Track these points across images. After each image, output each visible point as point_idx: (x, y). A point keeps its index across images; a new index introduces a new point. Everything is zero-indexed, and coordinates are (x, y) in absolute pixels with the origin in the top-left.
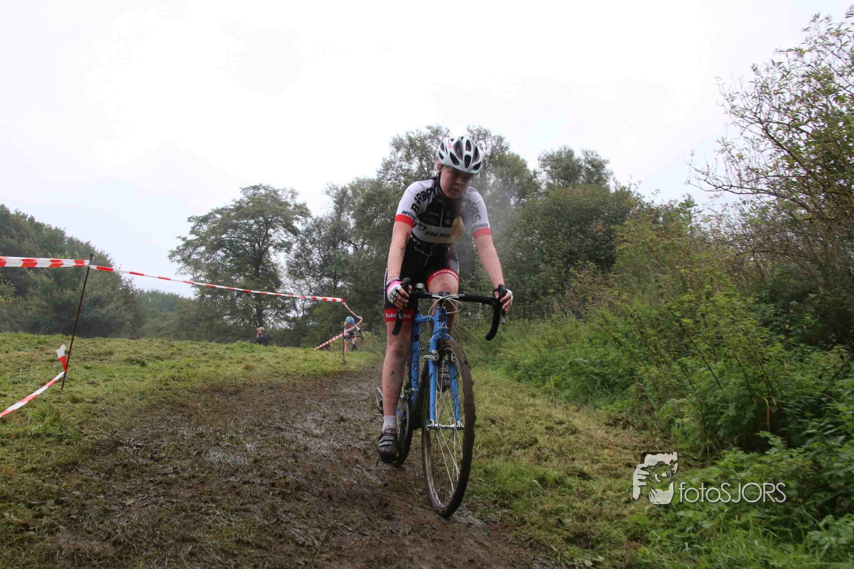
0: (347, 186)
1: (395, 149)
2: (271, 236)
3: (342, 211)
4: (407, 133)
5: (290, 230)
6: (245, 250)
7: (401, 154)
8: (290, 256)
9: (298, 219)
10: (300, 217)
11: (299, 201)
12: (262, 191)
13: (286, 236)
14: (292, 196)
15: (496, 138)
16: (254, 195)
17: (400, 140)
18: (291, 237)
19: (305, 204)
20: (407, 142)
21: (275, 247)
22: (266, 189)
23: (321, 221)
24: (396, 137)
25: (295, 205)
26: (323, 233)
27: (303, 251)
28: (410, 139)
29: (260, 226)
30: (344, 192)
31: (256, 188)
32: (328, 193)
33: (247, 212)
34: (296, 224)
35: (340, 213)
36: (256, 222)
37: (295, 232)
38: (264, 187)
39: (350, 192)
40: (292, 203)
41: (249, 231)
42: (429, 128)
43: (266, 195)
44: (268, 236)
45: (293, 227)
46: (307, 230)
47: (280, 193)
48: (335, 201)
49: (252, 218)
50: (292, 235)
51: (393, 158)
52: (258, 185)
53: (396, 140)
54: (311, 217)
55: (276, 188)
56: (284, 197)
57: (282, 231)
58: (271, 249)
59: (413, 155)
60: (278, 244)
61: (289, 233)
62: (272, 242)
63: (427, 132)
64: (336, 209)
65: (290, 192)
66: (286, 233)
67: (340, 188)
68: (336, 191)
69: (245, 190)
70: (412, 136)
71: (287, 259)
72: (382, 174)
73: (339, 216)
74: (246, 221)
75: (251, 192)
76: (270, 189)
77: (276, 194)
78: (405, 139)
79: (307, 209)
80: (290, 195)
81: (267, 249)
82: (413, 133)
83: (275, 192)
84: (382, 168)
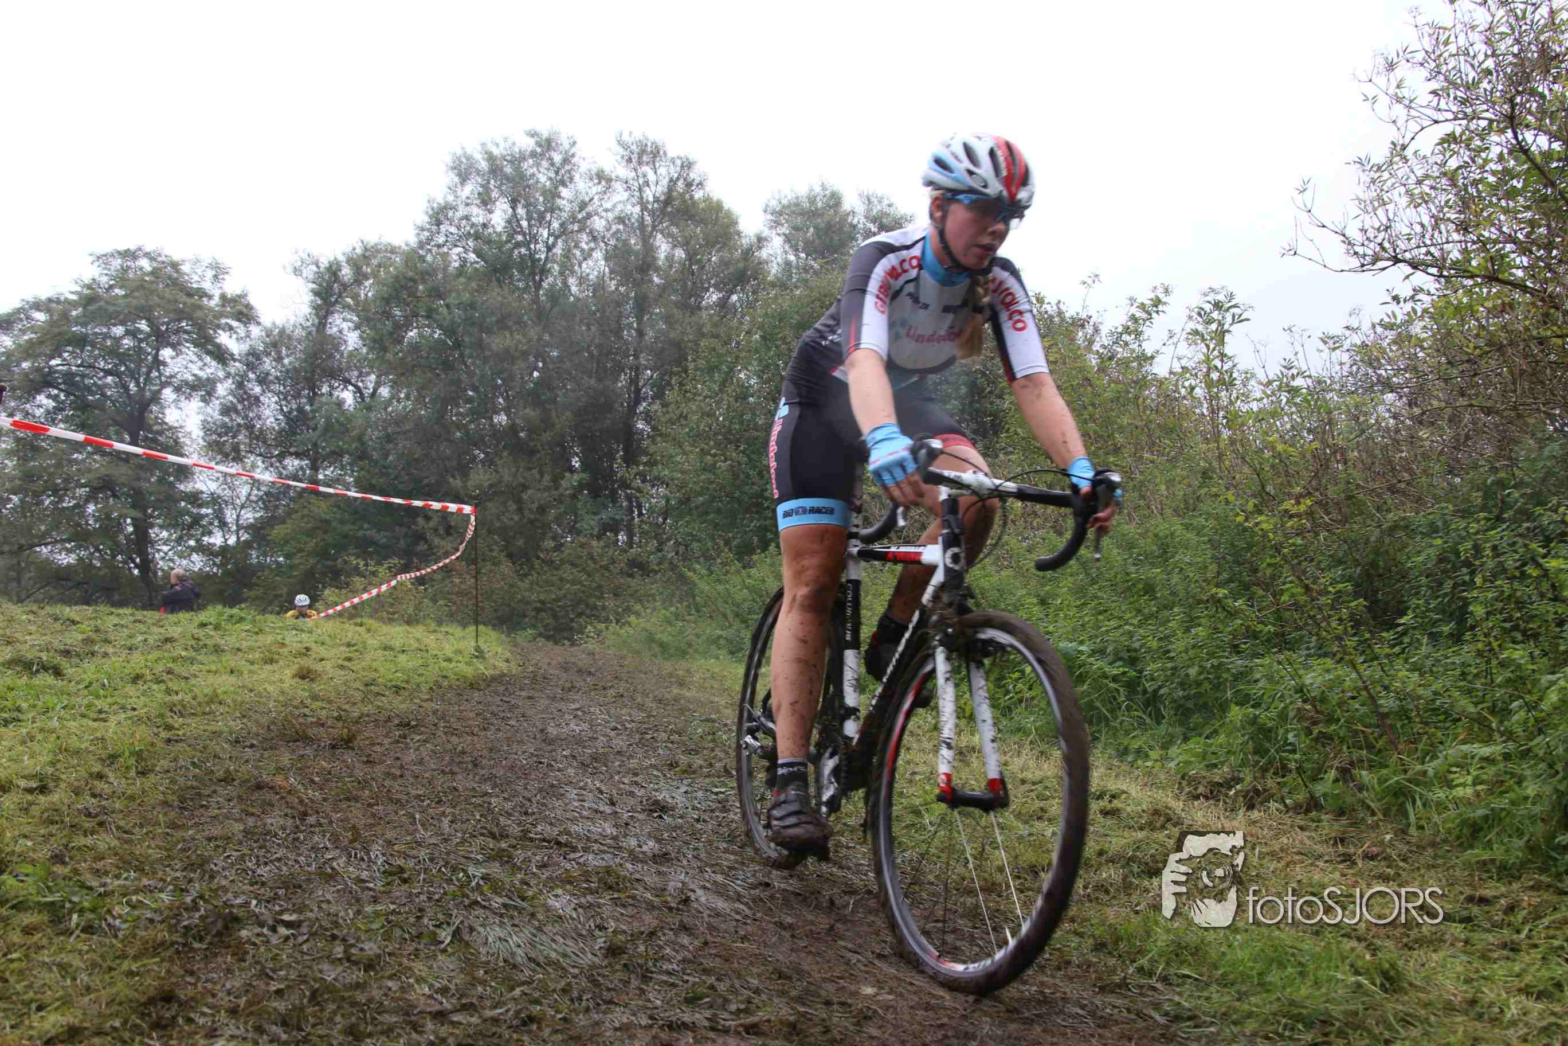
0: (342, 258)
1: (456, 179)
2: (164, 364)
3: (328, 313)
4: (483, 144)
5: (209, 353)
6: (103, 395)
7: (470, 189)
8: (209, 410)
9: (231, 328)
10: (235, 324)
11: (231, 287)
12: (145, 264)
13: (200, 364)
14: (216, 277)
15: (679, 162)
16: (125, 270)
17: (468, 159)
18: (212, 368)
19: (243, 296)
20: (484, 165)
21: (177, 390)
22: (152, 259)
23: (282, 331)
24: (459, 152)
25: (223, 297)
26: (286, 361)
27: (241, 401)
28: (491, 158)
29: (141, 341)
30: (334, 270)
31: (129, 255)
32: (297, 272)
33: (111, 309)
34: (223, 338)
35: (326, 317)
36: (128, 333)
37: (221, 355)
38: (147, 255)
39: (346, 273)
40: (217, 293)
41: (114, 352)
42: (533, 134)
43: (154, 272)
44: (158, 363)
45: (219, 346)
46: (253, 353)
47: (185, 268)
48: (313, 291)
49: (122, 323)
50: (214, 363)
51: (450, 198)
52: (133, 248)
53: (459, 159)
54: (259, 324)
55: (176, 257)
56: (196, 278)
57: (190, 352)
58: (168, 394)
59: (494, 194)
60: (186, 383)
61: (208, 359)
62: (171, 377)
63: (528, 144)
64: (316, 308)
65: (210, 266)
66: (201, 359)
67: (324, 263)
68: (315, 268)
69: (103, 259)
70: (496, 152)
71: (202, 417)
72: (426, 233)
73: (322, 325)
74: (105, 330)
75: (117, 263)
76: (163, 259)
77: (178, 271)
78: (478, 156)
79: (249, 307)
80: (210, 274)
81: (159, 392)
82: (497, 145)
83: (175, 265)
84: (427, 219)
